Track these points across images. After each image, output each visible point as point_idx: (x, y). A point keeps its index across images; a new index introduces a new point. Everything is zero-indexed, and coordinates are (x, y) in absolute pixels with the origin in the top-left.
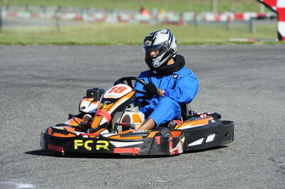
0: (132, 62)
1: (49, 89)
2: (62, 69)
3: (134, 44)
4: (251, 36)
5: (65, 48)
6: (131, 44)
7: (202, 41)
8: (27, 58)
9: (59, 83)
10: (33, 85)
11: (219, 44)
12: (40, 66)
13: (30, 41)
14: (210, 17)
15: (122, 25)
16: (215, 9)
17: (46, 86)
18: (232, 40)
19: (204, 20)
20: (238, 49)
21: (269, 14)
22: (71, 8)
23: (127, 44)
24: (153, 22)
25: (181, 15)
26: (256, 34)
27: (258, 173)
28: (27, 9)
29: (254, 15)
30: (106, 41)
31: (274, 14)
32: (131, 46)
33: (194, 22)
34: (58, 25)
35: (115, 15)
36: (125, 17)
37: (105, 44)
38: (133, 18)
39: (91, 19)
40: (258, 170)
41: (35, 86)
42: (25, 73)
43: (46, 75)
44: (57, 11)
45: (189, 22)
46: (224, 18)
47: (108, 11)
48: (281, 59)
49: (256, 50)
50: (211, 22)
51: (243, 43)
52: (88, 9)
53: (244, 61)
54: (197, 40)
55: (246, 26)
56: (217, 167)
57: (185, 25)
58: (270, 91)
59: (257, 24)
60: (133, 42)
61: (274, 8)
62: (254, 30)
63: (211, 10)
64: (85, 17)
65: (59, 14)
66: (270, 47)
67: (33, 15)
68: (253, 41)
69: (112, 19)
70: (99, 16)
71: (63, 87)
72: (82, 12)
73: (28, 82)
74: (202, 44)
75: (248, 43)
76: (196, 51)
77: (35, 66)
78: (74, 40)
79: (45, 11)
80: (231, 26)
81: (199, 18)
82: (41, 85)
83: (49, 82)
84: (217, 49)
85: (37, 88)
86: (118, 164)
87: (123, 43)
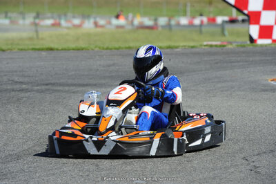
0: (109, 66)
1: (29, 93)
2: (42, 74)
3: (111, 49)
4: (224, 39)
5: (44, 53)
6: (107, 49)
7: (177, 44)
8: (8, 63)
9: (39, 88)
10: (13, 90)
11: (192, 47)
12: (20, 72)
13: (10, 47)
14: (184, 21)
15: (99, 30)
16: (189, 14)
17: (26, 90)
18: (205, 43)
19: (178, 24)
20: (211, 52)
21: (241, 17)
22: (49, 15)
23: (103, 49)
24: (129, 27)
25: (156, 20)
26: (228, 38)
27: (233, 172)
28: (6, 17)
29: (226, 18)
30: (83, 46)
31: (246, 18)
32: (108, 51)
33: (169, 26)
34: (37, 31)
35: (92, 21)
36: (102, 22)
37: (83, 49)
38: (110, 23)
39: (69, 25)
40: (232, 170)
41: (15, 91)
42: (5, 79)
43: (26, 80)
44: (35, 18)
45: (163, 27)
46: (197, 21)
47: (85, 16)
48: (252, 61)
49: (228, 53)
50: (184, 26)
51: (216, 46)
52: (65, 15)
53: (217, 63)
54: (172, 44)
55: (219, 30)
56: (193, 167)
57: (160, 29)
58: (243, 93)
59: (229, 27)
60: (110, 47)
61: (246, 12)
62: (226, 33)
63: (185, 14)
64: (63, 22)
65: (37, 21)
66: (242, 49)
67: (12, 22)
68: (225, 44)
69: (89, 25)
70: (77, 21)
71: (42, 91)
72: (60, 18)
73: (9, 88)
74: (177, 47)
75: (220, 46)
76: (171, 54)
77: (16, 71)
78: (52, 46)
79: (24, 18)
80: (204, 29)
81: (173, 22)
82: (22, 90)
83: (29, 87)
84: (192, 53)
85: (17, 93)
86: (97, 165)
87: (99, 48)
